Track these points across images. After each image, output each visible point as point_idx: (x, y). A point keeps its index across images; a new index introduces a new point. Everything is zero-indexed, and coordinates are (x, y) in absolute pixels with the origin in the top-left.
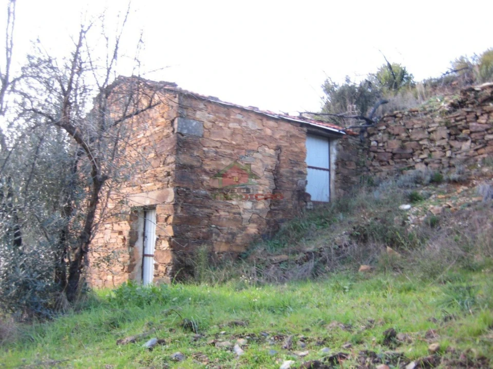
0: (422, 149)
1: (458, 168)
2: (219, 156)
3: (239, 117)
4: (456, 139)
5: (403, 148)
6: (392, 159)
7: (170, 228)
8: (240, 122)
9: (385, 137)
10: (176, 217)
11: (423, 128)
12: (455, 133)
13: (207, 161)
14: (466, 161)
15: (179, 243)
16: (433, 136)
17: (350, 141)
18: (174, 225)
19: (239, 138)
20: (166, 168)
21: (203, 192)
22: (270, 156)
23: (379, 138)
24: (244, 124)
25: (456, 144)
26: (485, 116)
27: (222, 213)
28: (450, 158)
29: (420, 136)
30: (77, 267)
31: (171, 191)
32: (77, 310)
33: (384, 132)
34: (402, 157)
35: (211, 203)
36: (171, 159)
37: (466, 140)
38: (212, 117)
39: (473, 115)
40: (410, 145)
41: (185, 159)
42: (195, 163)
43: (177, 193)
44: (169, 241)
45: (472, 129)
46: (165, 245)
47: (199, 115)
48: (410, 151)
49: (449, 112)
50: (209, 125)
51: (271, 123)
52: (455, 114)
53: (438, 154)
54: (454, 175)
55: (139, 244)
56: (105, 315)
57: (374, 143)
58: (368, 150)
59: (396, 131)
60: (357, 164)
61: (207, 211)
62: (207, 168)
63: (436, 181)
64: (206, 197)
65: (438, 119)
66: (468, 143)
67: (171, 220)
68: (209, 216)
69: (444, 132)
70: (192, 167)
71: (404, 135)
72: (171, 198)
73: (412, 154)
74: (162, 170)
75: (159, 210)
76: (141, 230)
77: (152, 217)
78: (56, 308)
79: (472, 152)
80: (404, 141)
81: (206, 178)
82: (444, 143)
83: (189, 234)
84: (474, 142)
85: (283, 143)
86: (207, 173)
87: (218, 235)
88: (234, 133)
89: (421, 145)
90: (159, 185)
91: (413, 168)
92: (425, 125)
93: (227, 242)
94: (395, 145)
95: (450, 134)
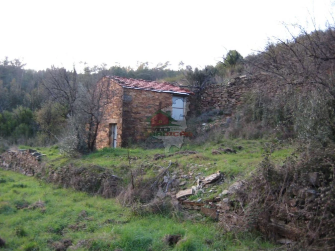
0: (219, 101)
1: (229, 109)
2: (138, 107)
3: (145, 93)
4: (230, 98)
5: (212, 100)
6: (208, 104)
7: (121, 131)
8: (146, 94)
9: (206, 95)
10: (123, 128)
11: (220, 93)
12: (230, 95)
13: (134, 109)
14: (232, 107)
15: (124, 136)
16: (223, 96)
17: (192, 97)
18: (122, 130)
19: (145, 100)
20: (120, 112)
21: (132, 119)
22: (157, 105)
23: (204, 96)
24: (147, 95)
25: (230, 99)
26: (241, 90)
27: (139, 126)
28: (228, 105)
29: (218, 96)
30: (94, 143)
31: (121, 119)
32: (94, 153)
33: (206, 93)
34: (212, 103)
35: (135, 123)
36: (121, 109)
37: (233, 98)
38: (135, 94)
39: (237, 89)
40: (214, 99)
41: (126, 109)
42: (129, 110)
43: (123, 120)
44: (121, 135)
45: (236, 94)
46: (119, 136)
47: (131, 94)
48: (214, 101)
49: (229, 87)
50: (134, 97)
51: (158, 94)
52: (231, 88)
53: (224, 103)
54: (227, 112)
55: (112, 136)
56: (100, 153)
57: (202, 98)
58: (200, 100)
59: (210, 93)
60: (195, 106)
61: (133, 125)
62: (133, 111)
63: (221, 114)
64: (133, 121)
65: (225, 89)
66: (234, 100)
67: (121, 128)
68: (134, 127)
69: (226, 95)
70: (128, 111)
71: (213, 95)
72: (121, 122)
73: (215, 103)
74: (118, 112)
75: (118, 125)
76: (113, 131)
77: (116, 127)
78: (89, 152)
79: (235, 103)
80: (212, 98)
81: (133, 115)
82: (226, 99)
83: (127, 133)
84: (236, 99)
85: (163, 100)
86: (133, 113)
87: (137, 133)
88: (143, 99)
89: (218, 99)
90: (118, 117)
91: (215, 108)
92: (220, 91)
93: (141, 135)
94: (209, 99)
95: (228, 96)
